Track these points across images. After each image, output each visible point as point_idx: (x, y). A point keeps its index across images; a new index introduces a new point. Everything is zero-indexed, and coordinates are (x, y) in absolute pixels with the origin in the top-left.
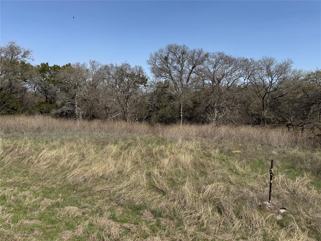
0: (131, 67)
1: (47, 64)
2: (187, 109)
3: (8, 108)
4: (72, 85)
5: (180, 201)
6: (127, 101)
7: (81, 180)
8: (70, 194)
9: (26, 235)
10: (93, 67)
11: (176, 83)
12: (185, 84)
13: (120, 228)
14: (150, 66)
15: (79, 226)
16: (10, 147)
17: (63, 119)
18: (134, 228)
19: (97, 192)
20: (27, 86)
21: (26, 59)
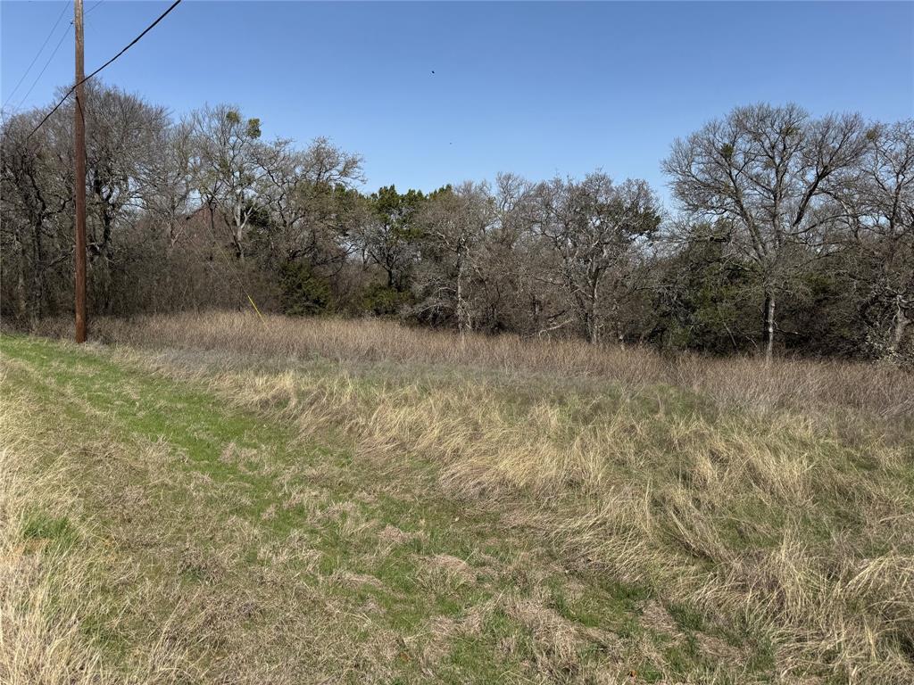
0: (613, 185)
1: (393, 187)
2: (790, 311)
3: (308, 300)
4: (451, 243)
5: (762, 593)
6: (594, 285)
7: (472, 491)
8: (444, 525)
9: (350, 607)
10: (506, 191)
11: (756, 228)
12: (787, 229)
13: (576, 638)
14: (672, 178)
15: (470, 610)
16: (309, 392)
17: (426, 330)
18: (618, 646)
19: (513, 528)
20: (348, 245)
21: (347, 180)
